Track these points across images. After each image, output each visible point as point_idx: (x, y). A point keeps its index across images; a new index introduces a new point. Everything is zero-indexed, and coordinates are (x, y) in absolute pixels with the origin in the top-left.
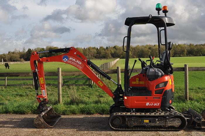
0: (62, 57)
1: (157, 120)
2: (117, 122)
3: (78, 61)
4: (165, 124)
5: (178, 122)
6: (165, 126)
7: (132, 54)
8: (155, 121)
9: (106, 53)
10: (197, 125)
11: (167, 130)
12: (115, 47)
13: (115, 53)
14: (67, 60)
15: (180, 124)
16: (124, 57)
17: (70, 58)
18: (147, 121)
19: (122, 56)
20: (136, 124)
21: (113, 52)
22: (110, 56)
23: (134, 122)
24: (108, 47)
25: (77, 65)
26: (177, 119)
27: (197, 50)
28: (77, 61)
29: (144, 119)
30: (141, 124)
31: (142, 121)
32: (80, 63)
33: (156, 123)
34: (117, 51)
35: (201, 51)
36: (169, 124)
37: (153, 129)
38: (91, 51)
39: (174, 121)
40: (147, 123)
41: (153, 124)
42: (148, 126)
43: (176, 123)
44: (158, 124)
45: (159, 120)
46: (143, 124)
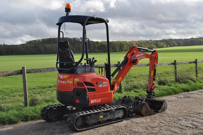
1: (108, 114)
6: (114, 118)
20: (94, 121)
26: (121, 110)
31: (98, 117)
36: (116, 116)
40: (101, 119)
41: (106, 119)
42: (103, 121)
43: (121, 114)
44: (109, 117)
45: (110, 113)
46: (99, 121)
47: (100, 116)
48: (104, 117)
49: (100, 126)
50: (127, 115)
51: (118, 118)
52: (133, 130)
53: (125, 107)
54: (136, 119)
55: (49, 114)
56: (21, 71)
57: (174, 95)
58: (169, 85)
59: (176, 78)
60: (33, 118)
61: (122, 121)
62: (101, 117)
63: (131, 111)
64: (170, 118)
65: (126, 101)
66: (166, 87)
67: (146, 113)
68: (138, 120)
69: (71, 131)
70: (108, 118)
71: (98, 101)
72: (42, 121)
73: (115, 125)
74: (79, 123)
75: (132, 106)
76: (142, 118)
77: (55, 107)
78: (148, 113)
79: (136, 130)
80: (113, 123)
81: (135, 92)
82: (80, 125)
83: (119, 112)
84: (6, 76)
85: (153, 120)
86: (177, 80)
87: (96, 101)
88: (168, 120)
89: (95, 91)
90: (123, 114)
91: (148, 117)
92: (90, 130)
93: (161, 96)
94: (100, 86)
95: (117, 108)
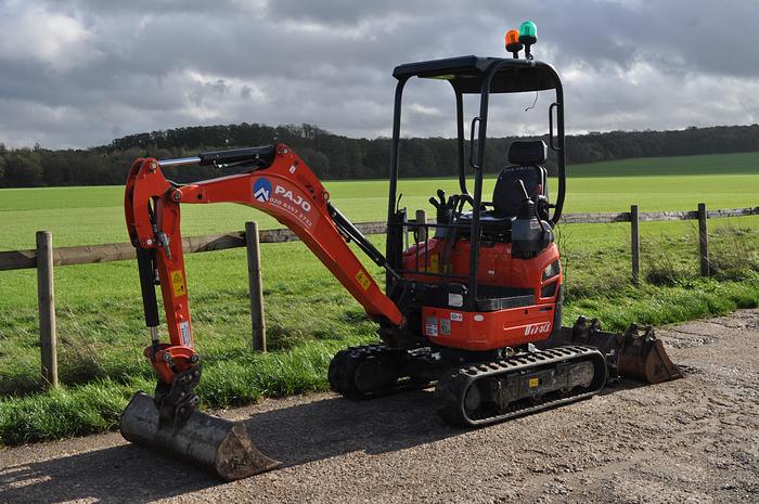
0: (252, 185)
1: (553, 373)
3: (301, 200)
5: (589, 373)
8: (549, 380)
14: (266, 194)
17: (278, 188)
23: (511, 389)
25: (298, 214)
26: (587, 362)
28: (298, 200)
29: (529, 378)
30: (522, 396)
31: (525, 383)
32: (306, 206)
33: (551, 383)
36: (575, 381)
40: (534, 388)
41: (545, 389)
42: (536, 396)
43: (585, 376)
44: (554, 385)
45: (556, 373)
46: (527, 395)
47: (531, 381)
48: (540, 382)
49: (531, 413)
50: (605, 380)
51: (579, 389)
52: (642, 424)
53: (597, 351)
54: (631, 391)
55: (358, 373)
56: (243, 234)
57: (713, 320)
58: (688, 287)
59: (703, 263)
60: (301, 388)
61: (590, 397)
62: (534, 382)
63: (614, 366)
64: (738, 391)
65: (584, 336)
66: (678, 292)
67: (656, 373)
68: (639, 393)
69: (448, 427)
70: (553, 388)
72: (330, 396)
73: (573, 407)
74: (474, 401)
75: (613, 351)
76: (647, 388)
77: (373, 352)
78: (664, 373)
79: (650, 424)
80: (566, 404)
81: (585, 306)
82: (474, 407)
83: (581, 370)
84: (199, 250)
85: (687, 394)
86: (707, 271)
88: (732, 396)
90: (592, 376)
91: (665, 384)
92: (505, 424)
93: (672, 322)
95: (579, 355)
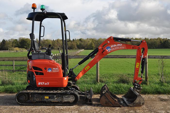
1: (55, 96)
2: (23, 98)
4: (62, 100)
5: (72, 99)
6: (62, 101)
7: (95, 45)
8: (53, 98)
9: (72, 45)
10: (88, 101)
11: (63, 104)
12: (80, 40)
13: (80, 44)
15: (74, 100)
16: (88, 48)
18: (47, 97)
19: (86, 47)
20: (38, 100)
21: (79, 44)
22: (76, 47)
23: (37, 98)
24: (74, 39)
26: (71, 95)
27: (151, 43)
29: (45, 96)
30: (43, 100)
31: (43, 97)
33: (55, 99)
34: (82, 43)
35: (154, 45)
36: (65, 100)
37: (52, 104)
38: (59, 43)
39: (69, 97)
40: (47, 99)
41: (52, 100)
48: (50, 98)
67: (106, 103)
71: (46, 84)
78: (110, 104)
82: (23, 100)
87: (44, 83)
89: (43, 75)
94: (50, 71)
95: (65, 93)
